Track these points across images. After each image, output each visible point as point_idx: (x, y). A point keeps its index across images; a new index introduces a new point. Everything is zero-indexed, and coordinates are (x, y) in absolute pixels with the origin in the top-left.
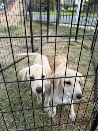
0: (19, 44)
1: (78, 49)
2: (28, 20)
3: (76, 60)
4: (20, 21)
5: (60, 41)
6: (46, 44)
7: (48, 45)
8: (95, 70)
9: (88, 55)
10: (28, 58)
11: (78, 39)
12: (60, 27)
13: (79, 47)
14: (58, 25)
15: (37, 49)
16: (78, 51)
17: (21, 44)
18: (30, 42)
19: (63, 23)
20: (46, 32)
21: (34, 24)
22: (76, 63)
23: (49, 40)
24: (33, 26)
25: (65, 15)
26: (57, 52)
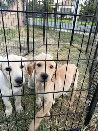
0: (15, 45)
1: (73, 51)
6: (43, 46)
8: (89, 70)
9: (83, 57)
11: (73, 43)
14: (55, 30)
16: (73, 53)
17: (17, 46)
18: (25, 43)
20: (43, 36)
21: (30, 28)
24: (29, 30)
25: (64, 23)
26: (53, 54)
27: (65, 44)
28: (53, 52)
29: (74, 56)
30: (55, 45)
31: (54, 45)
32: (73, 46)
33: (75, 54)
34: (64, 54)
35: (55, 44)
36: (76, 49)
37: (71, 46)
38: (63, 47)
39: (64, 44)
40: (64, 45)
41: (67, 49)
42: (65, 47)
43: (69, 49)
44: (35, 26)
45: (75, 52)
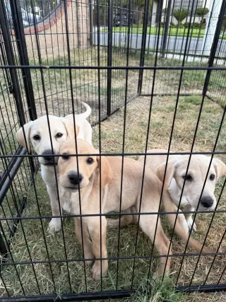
1: (210, 112)
2: (95, 46)
3: (207, 137)
4: (75, 47)
5: (169, 92)
6: (137, 99)
7: (141, 100)
10: (100, 127)
11: (210, 90)
12: (166, 61)
13: (213, 107)
14: (163, 57)
15: (118, 110)
16: (211, 116)
19: (173, 53)
22: (208, 143)
23: (143, 90)
26: (163, 118)
27: (191, 92)
28: (162, 114)
29: (212, 122)
30: (166, 95)
31: (163, 96)
32: (209, 98)
33: (214, 118)
34: (188, 117)
35: (165, 93)
36: (216, 105)
37: (206, 99)
38: (186, 101)
39: (187, 92)
40: (187, 95)
41: (195, 106)
42: (191, 101)
43: (200, 106)
44: (115, 48)
45: (215, 114)
